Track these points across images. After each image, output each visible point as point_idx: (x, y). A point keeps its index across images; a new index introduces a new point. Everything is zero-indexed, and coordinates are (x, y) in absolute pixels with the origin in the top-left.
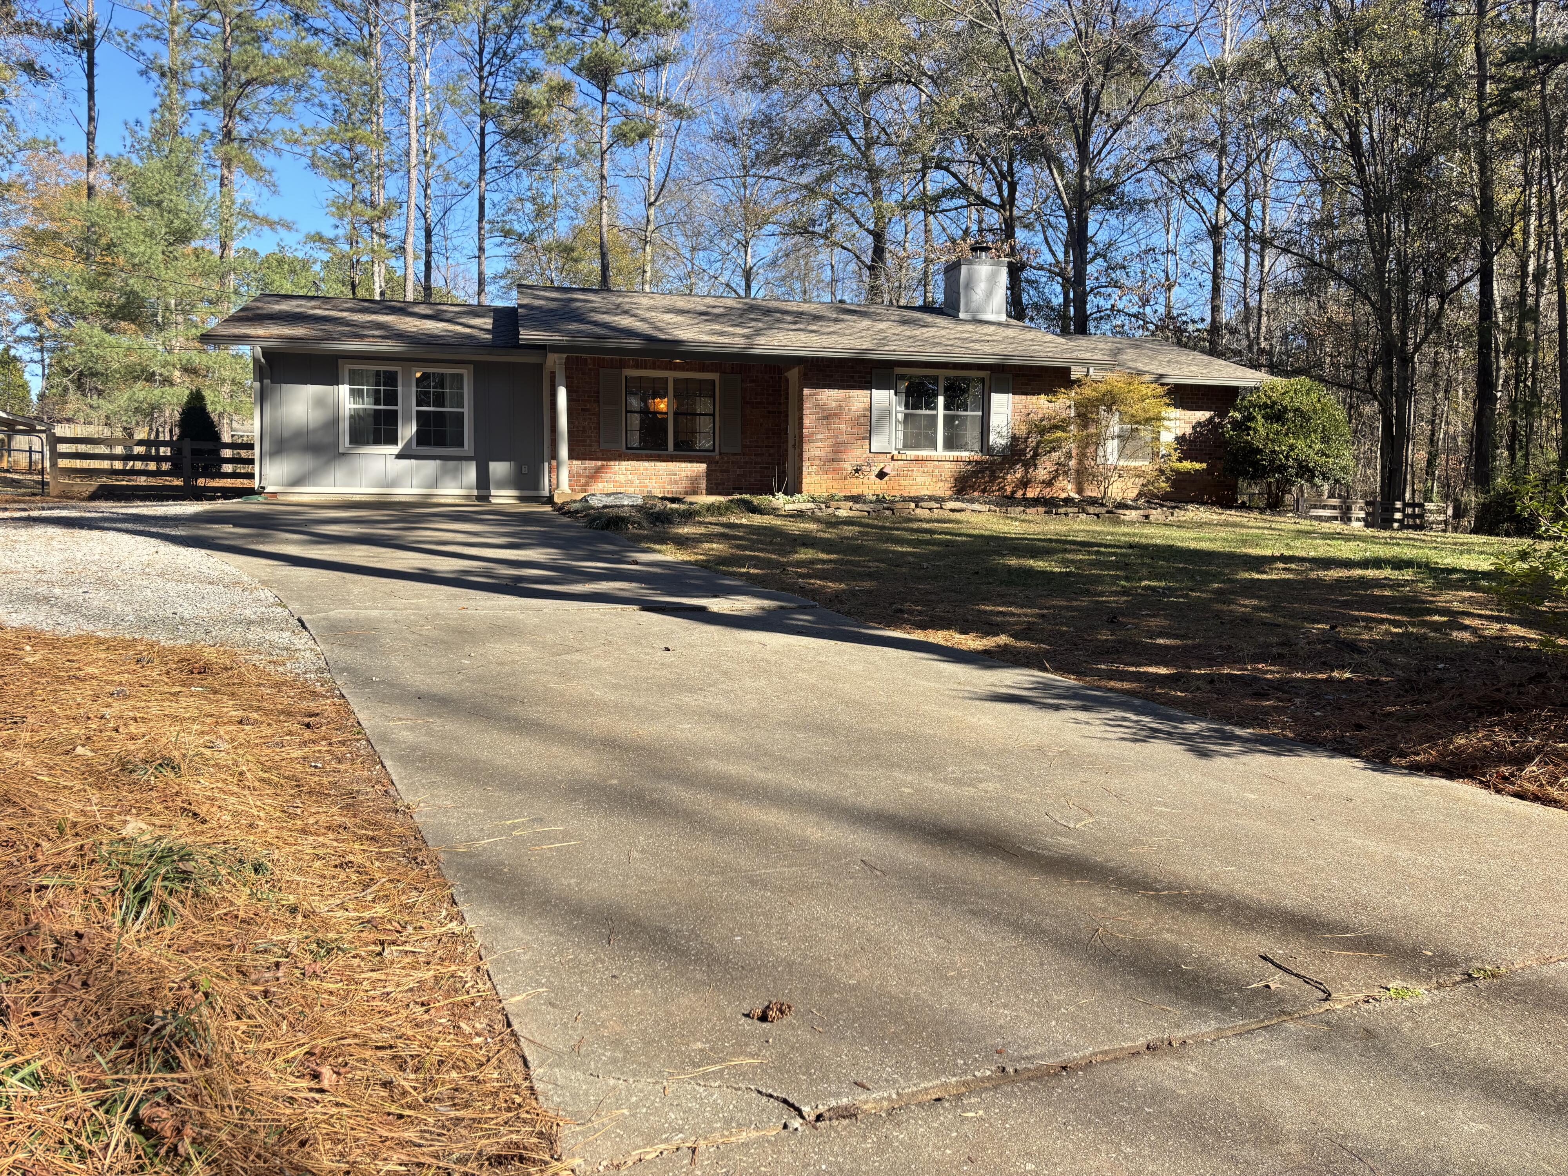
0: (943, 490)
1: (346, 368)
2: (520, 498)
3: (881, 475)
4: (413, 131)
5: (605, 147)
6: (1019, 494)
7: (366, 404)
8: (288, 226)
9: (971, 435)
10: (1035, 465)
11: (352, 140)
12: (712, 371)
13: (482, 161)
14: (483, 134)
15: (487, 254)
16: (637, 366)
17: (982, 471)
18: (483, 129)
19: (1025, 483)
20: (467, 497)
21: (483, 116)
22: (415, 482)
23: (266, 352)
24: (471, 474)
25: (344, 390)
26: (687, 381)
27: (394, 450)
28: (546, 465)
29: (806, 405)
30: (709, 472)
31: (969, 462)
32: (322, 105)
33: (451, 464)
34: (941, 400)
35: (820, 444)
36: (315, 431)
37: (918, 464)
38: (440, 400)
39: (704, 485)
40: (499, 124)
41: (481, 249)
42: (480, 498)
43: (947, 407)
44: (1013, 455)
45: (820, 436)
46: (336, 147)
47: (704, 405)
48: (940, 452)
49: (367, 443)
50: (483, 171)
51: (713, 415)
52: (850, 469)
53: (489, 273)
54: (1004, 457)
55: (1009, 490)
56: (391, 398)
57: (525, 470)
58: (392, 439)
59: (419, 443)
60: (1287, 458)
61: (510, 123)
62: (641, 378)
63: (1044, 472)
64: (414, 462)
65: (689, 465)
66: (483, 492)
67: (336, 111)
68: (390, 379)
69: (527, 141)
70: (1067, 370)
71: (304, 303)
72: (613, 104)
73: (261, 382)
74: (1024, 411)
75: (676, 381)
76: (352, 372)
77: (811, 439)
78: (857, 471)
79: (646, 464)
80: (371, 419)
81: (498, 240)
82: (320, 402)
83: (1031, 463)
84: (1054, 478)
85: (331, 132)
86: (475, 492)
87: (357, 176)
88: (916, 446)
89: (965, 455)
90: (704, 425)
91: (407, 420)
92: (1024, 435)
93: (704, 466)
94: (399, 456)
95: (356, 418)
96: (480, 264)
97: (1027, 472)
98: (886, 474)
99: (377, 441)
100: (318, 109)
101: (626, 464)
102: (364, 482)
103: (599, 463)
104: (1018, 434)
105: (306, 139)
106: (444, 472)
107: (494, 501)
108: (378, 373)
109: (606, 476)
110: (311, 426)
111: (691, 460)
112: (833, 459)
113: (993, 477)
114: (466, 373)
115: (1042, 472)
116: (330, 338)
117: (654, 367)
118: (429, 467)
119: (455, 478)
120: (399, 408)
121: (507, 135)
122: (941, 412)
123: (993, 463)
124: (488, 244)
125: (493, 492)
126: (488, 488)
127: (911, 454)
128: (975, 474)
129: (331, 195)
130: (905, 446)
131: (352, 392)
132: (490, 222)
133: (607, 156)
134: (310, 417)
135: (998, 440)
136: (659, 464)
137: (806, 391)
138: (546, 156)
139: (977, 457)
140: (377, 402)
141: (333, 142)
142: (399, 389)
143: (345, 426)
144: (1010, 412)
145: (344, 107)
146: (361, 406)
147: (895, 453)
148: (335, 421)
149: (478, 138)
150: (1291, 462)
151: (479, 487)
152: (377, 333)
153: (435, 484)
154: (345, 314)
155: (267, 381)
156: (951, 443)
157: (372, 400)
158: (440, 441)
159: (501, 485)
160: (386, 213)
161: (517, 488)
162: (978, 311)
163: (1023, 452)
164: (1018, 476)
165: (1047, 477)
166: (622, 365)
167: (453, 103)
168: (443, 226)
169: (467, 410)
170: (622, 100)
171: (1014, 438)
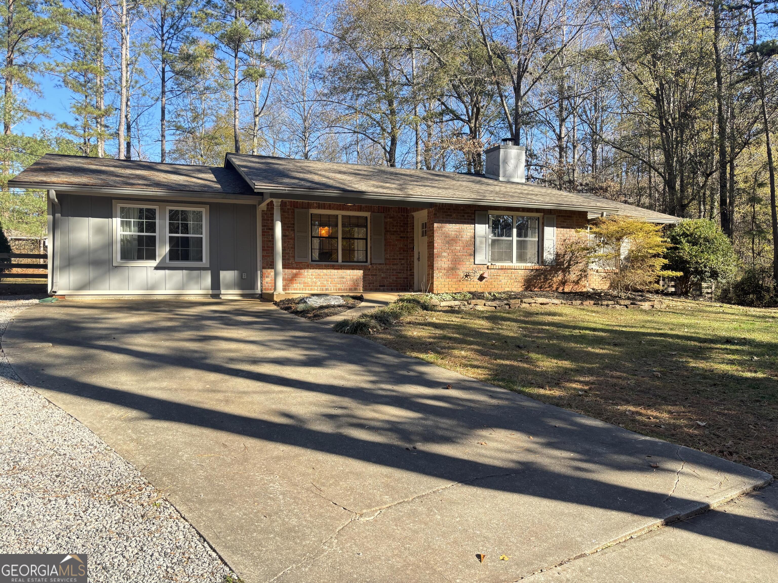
0: (517, 288)
1: (118, 206)
2: (242, 295)
3: (481, 278)
4: (124, 67)
5: (237, 82)
6: (560, 290)
7: (133, 232)
8: (49, 117)
9: (532, 251)
10: (569, 271)
11: (86, 70)
12: (366, 211)
13: (163, 86)
14: (163, 71)
15: (166, 139)
16: (319, 207)
17: (539, 275)
18: (163, 69)
19: (564, 283)
20: (205, 295)
21: (163, 61)
22: (168, 286)
23: (59, 195)
24: (208, 280)
25: (116, 222)
26: (349, 217)
27: (154, 263)
28: (259, 272)
29: (436, 234)
30: (365, 276)
31: (532, 270)
32: (67, 50)
33: (195, 273)
34: (515, 231)
35: (444, 259)
36: (95, 251)
37: (502, 272)
38: (186, 229)
39: (361, 285)
40: (172, 67)
41: (163, 136)
42: (213, 296)
43: (519, 235)
44: (557, 265)
45: (445, 254)
46: (76, 74)
47: (358, 232)
48: (515, 264)
49: (133, 259)
50: (163, 92)
51: (366, 239)
52: (462, 275)
53: (167, 149)
54: (552, 266)
55: (555, 286)
56: (152, 227)
57: (244, 276)
58: (152, 257)
59: (171, 259)
60: (705, 267)
61: (179, 66)
62: (320, 215)
63: (574, 276)
64: (167, 271)
65: (352, 271)
66: (216, 292)
67: (76, 54)
68: (151, 214)
69: (189, 77)
70: (584, 214)
71: (79, 160)
72: (241, 59)
73: (54, 215)
74: (563, 238)
75: (343, 216)
76: (122, 209)
77: (439, 256)
78: (466, 276)
79: (325, 271)
80: (136, 243)
81: (172, 132)
82: (99, 230)
83: (566, 270)
84: (579, 279)
85: (73, 65)
86: (210, 292)
87: (89, 91)
88: (500, 259)
89: (529, 265)
90: (359, 245)
91: (163, 243)
92: (563, 253)
93: (361, 272)
94: (157, 268)
95: (125, 242)
96: (162, 145)
97: (565, 276)
98: (484, 278)
99: (140, 257)
100: (65, 53)
101: (311, 271)
102: (131, 286)
103: (294, 271)
104: (560, 252)
105: (58, 69)
106: (190, 279)
107: (223, 297)
108: (141, 210)
109: (299, 280)
110: (92, 247)
111: (353, 268)
112: (453, 269)
113: (546, 279)
114: (204, 211)
115: (573, 276)
116: (108, 185)
117: (330, 207)
118: (179, 275)
119: (197, 282)
120: (157, 234)
121: (177, 73)
122: (515, 238)
123: (545, 270)
124: (166, 133)
125: (223, 292)
126: (219, 288)
127: (499, 264)
128: (535, 277)
129: (74, 101)
130: (493, 259)
131: (122, 222)
132: (169, 121)
133: (238, 87)
134: (91, 241)
135: (548, 256)
136: (333, 271)
137: (436, 225)
138: (200, 86)
139: (537, 267)
140: (141, 230)
141: (74, 71)
142: (157, 221)
143: (117, 248)
144: (555, 238)
145: (81, 53)
146: (128, 233)
147: (489, 264)
148: (110, 244)
149: (161, 73)
150: (707, 269)
151: (212, 288)
152: (140, 182)
153: (183, 287)
154: (112, 169)
155: (58, 215)
156: (521, 258)
157: (136, 228)
158: (186, 257)
159: (228, 287)
160: (107, 113)
161: (241, 288)
162: (510, 177)
163: (562, 263)
164: (560, 278)
165: (576, 279)
166: (309, 206)
167: (146, 53)
168: (137, 123)
169: (205, 236)
170: (246, 57)
171: (557, 255)
